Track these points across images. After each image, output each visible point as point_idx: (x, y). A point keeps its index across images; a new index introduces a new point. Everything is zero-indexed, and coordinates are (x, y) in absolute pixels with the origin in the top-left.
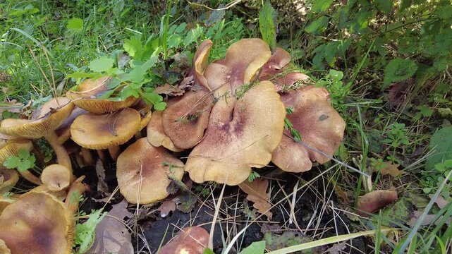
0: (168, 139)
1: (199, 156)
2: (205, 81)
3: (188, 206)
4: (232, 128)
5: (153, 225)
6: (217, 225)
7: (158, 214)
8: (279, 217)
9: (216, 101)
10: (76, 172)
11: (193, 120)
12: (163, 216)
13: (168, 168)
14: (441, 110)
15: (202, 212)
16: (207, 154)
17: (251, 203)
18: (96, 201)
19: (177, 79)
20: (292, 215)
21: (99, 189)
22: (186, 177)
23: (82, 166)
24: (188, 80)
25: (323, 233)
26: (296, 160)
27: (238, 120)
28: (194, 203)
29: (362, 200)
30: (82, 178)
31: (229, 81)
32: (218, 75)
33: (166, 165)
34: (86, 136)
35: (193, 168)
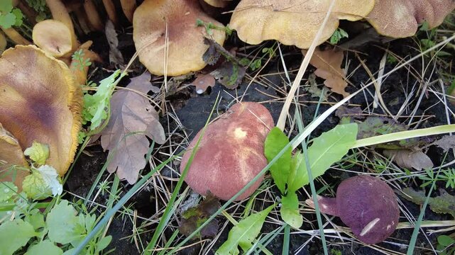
1: (252, 7)
3: (233, 80)
5: (186, 102)
7: (192, 90)
12: (200, 92)
13: (204, 29)
15: (252, 89)
17: (320, 80)
20: (378, 96)
21: (111, 60)
25: (419, 122)
26: (398, 18)
28: (241, 77)
30: (89, 43)
33: (200, 26)
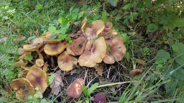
0: (73, 52)
2: (84, 34)
3: (79, 72)
4: (92, 51)
5: (69, 77)
6: (86, 78)
7: (70, 74)
8: (104, 76)
9: (87, 41)
10: (45, 61)
11: (80, 46)
12: (72, 74)
13: (73, 61)
14: (165, 42)
15: (83, 74)
16: (84, 58)
17: (97, 72)
18: (52, 70)
19: (76, 31)
20: (108, 76)
21: (52, 66)
22: (78, 64)
23: (46, 58)
24: (79, 32)
25: (116, 81)
26: (110, 60)
27: (93, 48)
29: (131, 72)
30: (47, 62)
31: (92, 34)
32: (89, 32)
34: (49, 51)
35: (80, 61)
